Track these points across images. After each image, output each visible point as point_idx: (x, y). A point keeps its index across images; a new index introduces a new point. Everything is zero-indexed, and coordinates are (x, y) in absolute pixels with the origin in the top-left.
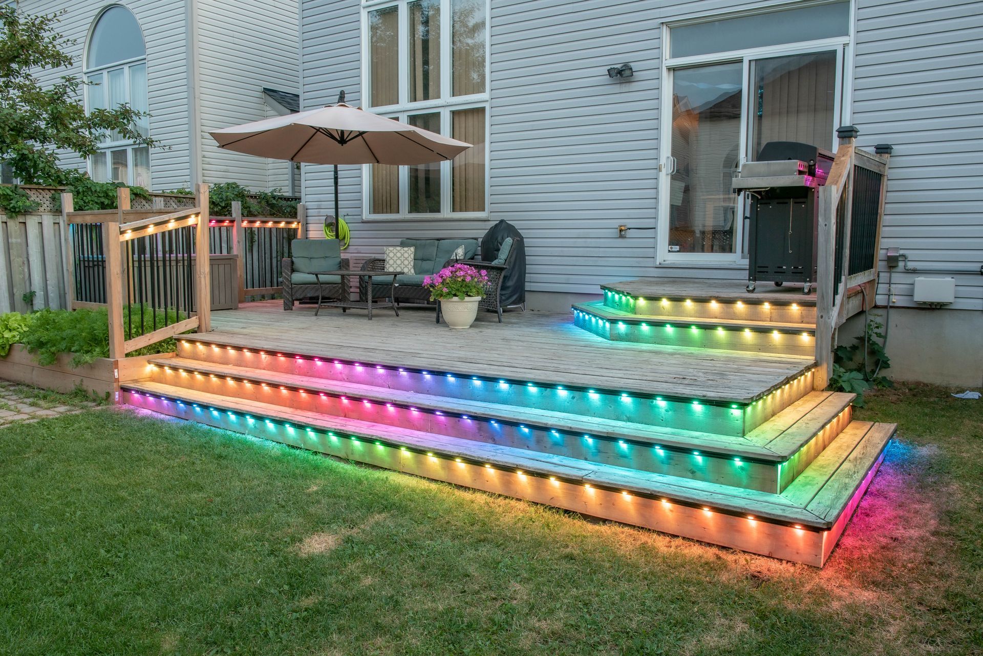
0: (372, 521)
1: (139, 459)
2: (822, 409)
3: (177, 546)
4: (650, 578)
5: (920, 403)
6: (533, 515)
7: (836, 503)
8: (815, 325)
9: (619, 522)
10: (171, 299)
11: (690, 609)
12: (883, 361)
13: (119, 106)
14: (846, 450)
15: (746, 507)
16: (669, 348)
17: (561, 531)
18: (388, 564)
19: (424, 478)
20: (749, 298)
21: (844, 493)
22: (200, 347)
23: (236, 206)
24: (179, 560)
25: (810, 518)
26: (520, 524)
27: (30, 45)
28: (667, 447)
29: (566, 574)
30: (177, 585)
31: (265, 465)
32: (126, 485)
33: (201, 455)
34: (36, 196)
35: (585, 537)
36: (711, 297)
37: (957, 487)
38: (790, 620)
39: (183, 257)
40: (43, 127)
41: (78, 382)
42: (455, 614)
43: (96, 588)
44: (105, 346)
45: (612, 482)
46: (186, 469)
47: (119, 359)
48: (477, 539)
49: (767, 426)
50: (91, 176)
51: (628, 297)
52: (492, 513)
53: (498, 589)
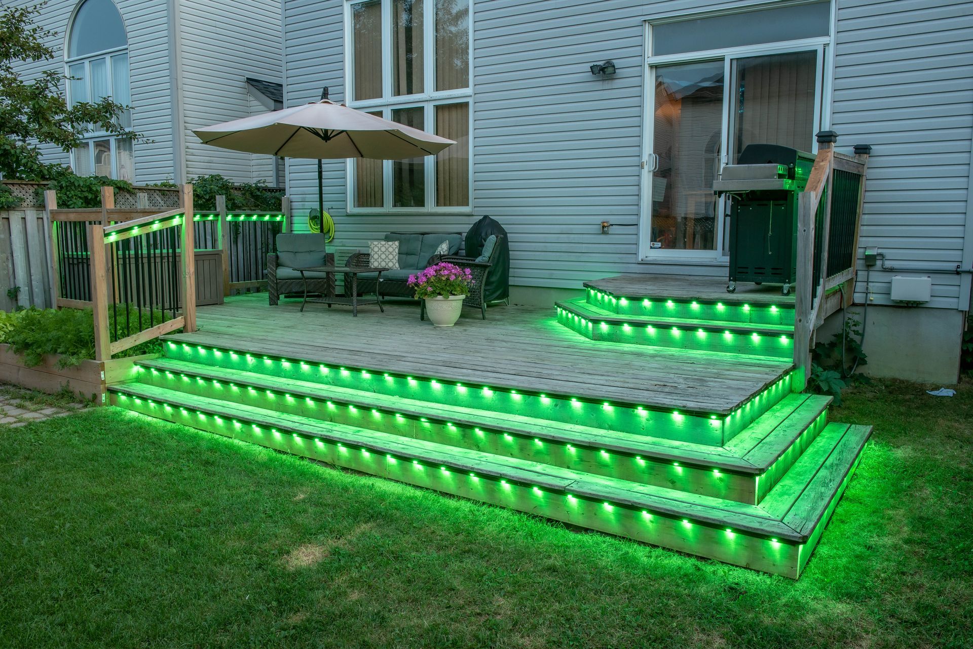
0: (358, 531)
1: (126, 467)
2: (799, 414)
3: (166, 560)
4: (631, 591)
5: (895, 401)
6: (517, 523)
7: (812, 514)
8: (793, 327)
9: (600, 532)
10: (157, 298)
11: (670, 624)
12: (860, 358)
13: (102, 99)
14: (822, 456)
15: (725, 520)
16: (650, 349)
17: (545, 541)
18: (375, 578)
19: (410, 485)
20: (729, 300)
21: (820, 503)
22: (187, 349)
23: (221, 200)
24: (168, 574)
25: (786, 531)
26: (503, 534)
27: (10, 38)
28: (647, 457)
29: (549, 588)
30: (167, 602)
31: (252, 471)
32: (114, 494)
33: (188, 461)
34: (18, 191)
35: (568, 547)
36: (692, 298)
37: (930, 492)
38: (766, 634)
39: (168, 253)
40: (25, 121)
41: (64, 383)
42: (440, 630)
43: (86, 606)
44: (91, 349)
45: (594, 493)
46: (173, 477)
47: (105, 361)
48: (462, 550)
49: (745, 434)
50: (74, 171)
51: (611, 297)
52: (476, 522)
53: (482, 604)
